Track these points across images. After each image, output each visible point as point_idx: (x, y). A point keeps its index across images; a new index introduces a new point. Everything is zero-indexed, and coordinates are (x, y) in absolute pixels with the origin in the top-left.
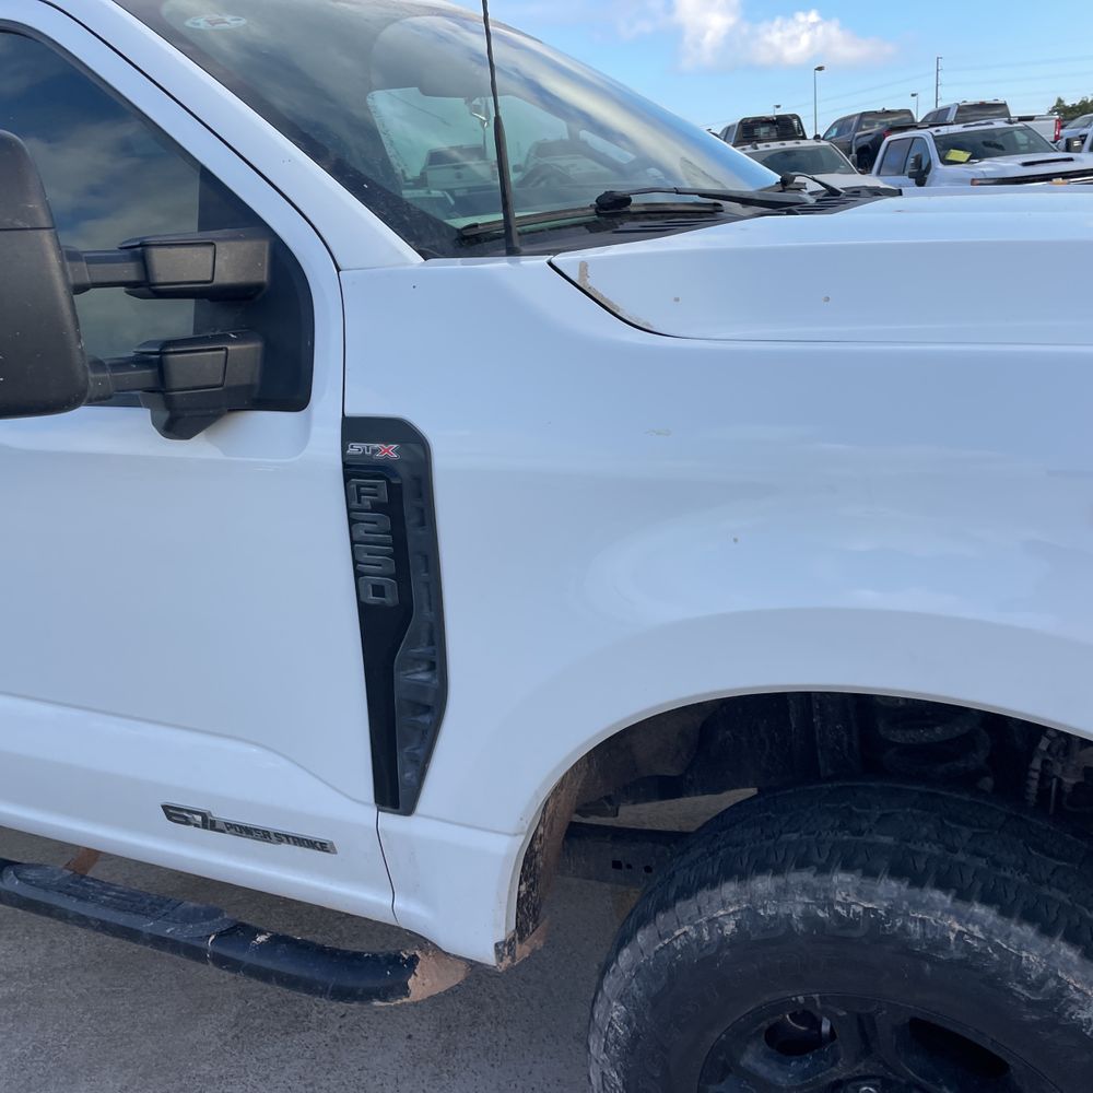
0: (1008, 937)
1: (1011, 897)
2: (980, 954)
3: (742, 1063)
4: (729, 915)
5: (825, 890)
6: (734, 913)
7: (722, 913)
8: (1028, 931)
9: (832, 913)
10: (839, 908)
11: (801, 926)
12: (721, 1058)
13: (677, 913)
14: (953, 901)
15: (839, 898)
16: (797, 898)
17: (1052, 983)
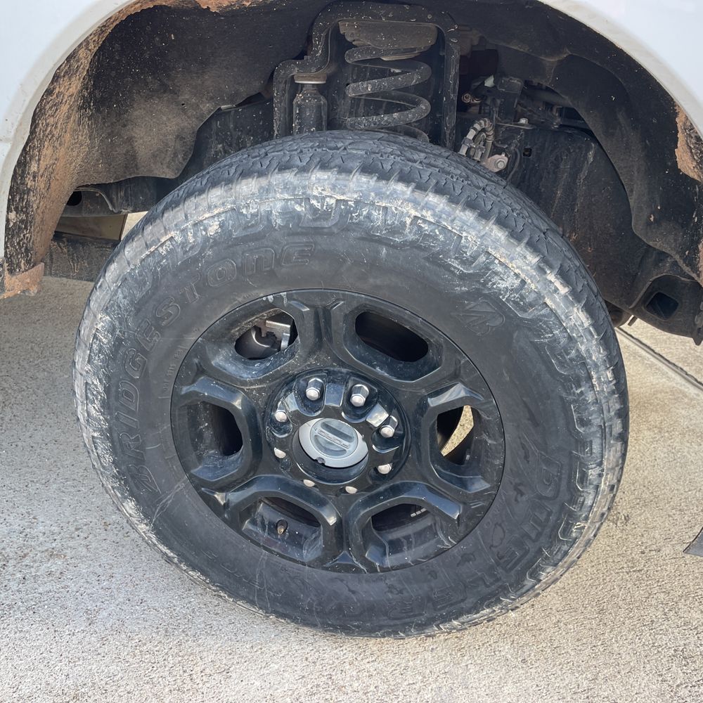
0: (452, 221)
1: (458, 191)
2: (429, 235)
3: (213, 363)
4: (213, 217)
5: (304, 187)
6: (219, 215)
7: (207, 215)
8: (469, 216)
9: (308, 207)
10: (314, 202)
11: (279, 221)
12: (196, 361)
13: (164, 222)
14: (413, 191)
15: (315, 193)
16: (278, 195)
17: (482, 258)
